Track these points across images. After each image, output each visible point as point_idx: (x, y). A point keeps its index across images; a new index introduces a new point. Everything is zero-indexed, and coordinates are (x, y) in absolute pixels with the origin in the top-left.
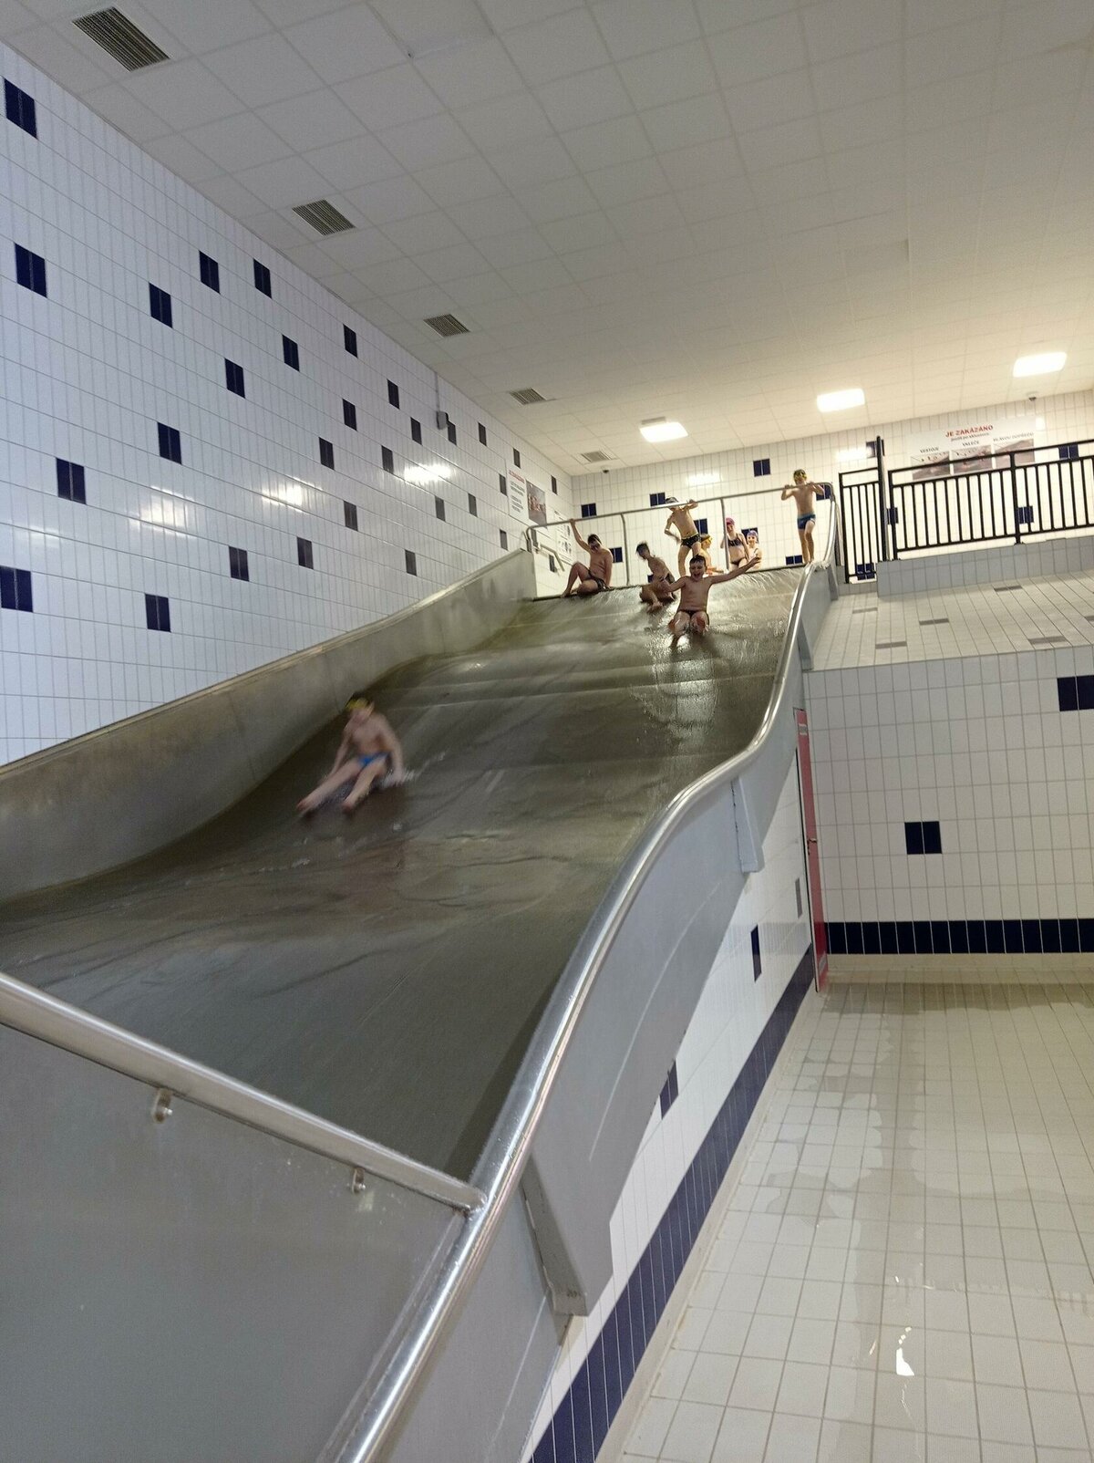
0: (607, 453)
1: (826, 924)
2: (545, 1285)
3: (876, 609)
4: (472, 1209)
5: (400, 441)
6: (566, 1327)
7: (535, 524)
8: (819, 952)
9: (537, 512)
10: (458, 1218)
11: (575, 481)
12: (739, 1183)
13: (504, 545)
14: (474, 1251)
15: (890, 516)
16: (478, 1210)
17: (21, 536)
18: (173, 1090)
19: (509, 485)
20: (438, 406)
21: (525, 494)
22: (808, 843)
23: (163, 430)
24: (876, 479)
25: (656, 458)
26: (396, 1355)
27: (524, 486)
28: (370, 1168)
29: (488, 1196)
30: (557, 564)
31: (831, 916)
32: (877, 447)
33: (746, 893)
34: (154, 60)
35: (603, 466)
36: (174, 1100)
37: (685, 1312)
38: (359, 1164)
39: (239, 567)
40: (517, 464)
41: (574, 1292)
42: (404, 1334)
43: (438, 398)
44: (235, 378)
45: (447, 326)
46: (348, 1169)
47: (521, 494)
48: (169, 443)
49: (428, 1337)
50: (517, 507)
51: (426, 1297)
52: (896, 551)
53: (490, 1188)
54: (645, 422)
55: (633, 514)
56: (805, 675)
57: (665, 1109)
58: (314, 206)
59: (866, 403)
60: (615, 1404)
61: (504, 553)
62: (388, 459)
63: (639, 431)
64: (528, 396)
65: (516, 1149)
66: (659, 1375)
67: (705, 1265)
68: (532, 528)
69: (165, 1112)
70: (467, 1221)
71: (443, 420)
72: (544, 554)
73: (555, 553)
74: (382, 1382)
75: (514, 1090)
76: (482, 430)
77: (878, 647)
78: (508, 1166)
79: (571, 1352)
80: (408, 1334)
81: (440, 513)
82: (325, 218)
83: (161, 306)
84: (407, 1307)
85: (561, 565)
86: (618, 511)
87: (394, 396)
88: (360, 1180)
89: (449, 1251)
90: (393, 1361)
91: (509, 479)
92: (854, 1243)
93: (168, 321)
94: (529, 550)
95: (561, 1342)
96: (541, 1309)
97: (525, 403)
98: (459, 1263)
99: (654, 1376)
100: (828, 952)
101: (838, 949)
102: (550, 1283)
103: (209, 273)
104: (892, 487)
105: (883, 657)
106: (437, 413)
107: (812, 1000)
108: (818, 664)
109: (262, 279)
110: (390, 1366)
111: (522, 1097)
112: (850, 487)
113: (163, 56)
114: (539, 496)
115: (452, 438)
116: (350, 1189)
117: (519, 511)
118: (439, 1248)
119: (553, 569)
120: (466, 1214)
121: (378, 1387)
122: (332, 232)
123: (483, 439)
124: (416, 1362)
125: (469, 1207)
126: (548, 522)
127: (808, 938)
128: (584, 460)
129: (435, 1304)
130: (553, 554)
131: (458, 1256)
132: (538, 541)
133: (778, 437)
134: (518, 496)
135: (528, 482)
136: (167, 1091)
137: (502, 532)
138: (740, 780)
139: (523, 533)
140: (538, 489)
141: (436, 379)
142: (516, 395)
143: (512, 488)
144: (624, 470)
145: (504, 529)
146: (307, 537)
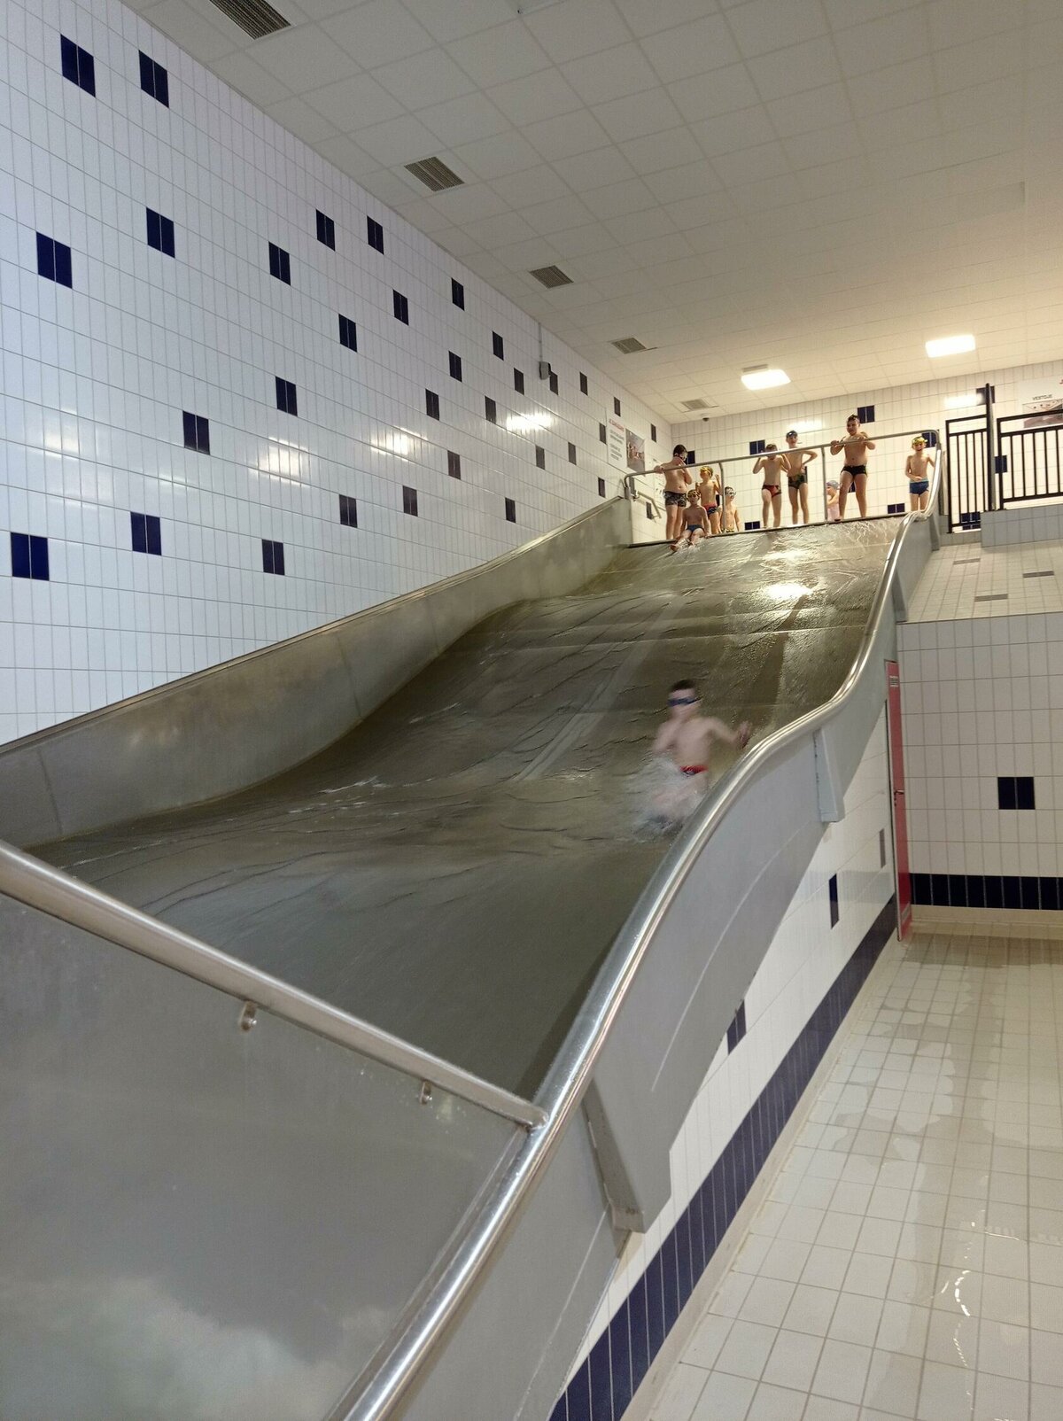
0: (707, 401)
1: (911, 875)
2: (605, 1201)
3: (978, 560)
4: (534, 1125)
5: (502, 390)
6: (625, 1242)
7: (633, 472)
8: (903, 901)
9: (635, 459)
10: (520, 1133)
11: (674, 427)
12: (807, 1121)
13: (602, 492)
14: (535, 1164)
15: (999, 464)
16: (539, 1127)
17: (152, 484)
18: (259, 1003)
19: (608, 434)
20: (541, 356)
21: (624, 442)
22: (895, 794)
23: (280, 383)
24: (985, 426)
25: (757, 405)
26: (459, 1252)
27: (623, 434)
28: (438, 1082)
29: (549, 1114)
30: (654, 512)
31: (915, 868)
32: (988, 393)
33: (826, 841)
34: (276, 28)
35: (702, 415)
36: (258, 1011)
37: (746, 1238)
38: (429, 1078)
39: (348, 514)
40: (618, 412)
41: (633, 1210)
42: (466, 1234)
43: (541, 350)
44: (348, 333)
45: (552, 277)
46: (416, 1081)
47: (621, 442)
48: (286, 397)
49: (488, 1239)
50: (616, 456)
51: (488, 1203)
52: (1003, 501)
53: (551, 1107)
54: (747, 370)
55: (732, 462)
56: (899, 627)
57: (732, 1044)
58: (424, 163)
59: (977, 349)
60: (672, 1316)
61: (602, 500)
62: (491, 409)
63: (740, 378)
64: (630, 346)
65: (578, 1073)
66: (717, 1294)
67: (769, 1194)
68: (630, 476)
69: (250, 1022)
70: (529, 1136)
71: (545, 370)
72: (640, 501)
73: (653, 501)
74: (444, 1275)
75: (578, 1020)
76: (583, 379)
77: (978, 599)
78: (570, 1090)
79: (630, 1264)
80: (469, 1235)
81: (540, 462)
82: (435, 174)
83: (280, 264)
84: (470, 1210)
85: (658, 513)
86: (717, 459)
87: (498, 347)
88: (428, 1092)
89: (511, 1163)
90: (455, 1258)
91: (609, 429)
92: (917, 1186)
93: (286, 278)
94: (626, 497)
95: (619, 1255)
96: (600, 1224)
97: (626, 352)
98: (519, 1175)
99: (713, 1295)
100: (912, 903)
101: (923, 900)
102: (610, 1200)
103: (325, 230)
104: (1001, 435)
105: (982, 610)
106: (541, 365)
107: (893, 949)
108: (913, 616)
109: (375, 236)
110: (452, 1263)
111: (586, 1027)
112: (957, 435)
113: (285, 23)
114: (638, 444)
115: (554, 387)
116: (418, 1099)
117: (618, 459)
118: (502, 1159)
119: (650, 516)
120: (528, 1130)
121: (440, 1281)
122: (441, 188)
123: (584, 389)
124: (476, 1261)
125: (531, 1123)
126: (647, 470)
127: (891, 888)
128: (684, 408)
129: (496, 1209)
130: (650, 502)
131: (520, 1167)
132: (636, 488)
133: (882, 384)
135: (627, 430)
136: (252, 1003)
137: (601, 482)
138: (823, 732)
139: (621, 481)
140: (638, 438)
141: (540, 329)
142: (617, 344)
143: (612, 436)
144: (724, 417)
145: (602, 477)
146: (412, 486)
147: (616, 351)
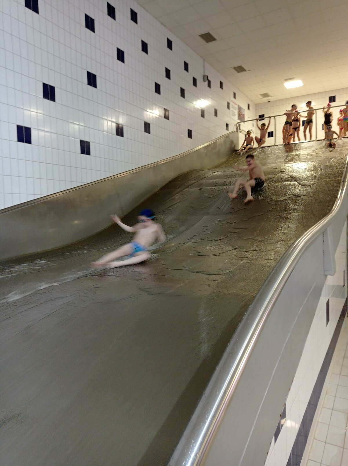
0: (270, 94)
7: (240, 121)
9: (241, 117)
11: (257, 106)
13: (227, 129)
17: (27, 113)
19: (231, 106)
20: (204, 73)
21: (237, 110)
23: (89, 74)
27: (237, 107)
35: (268, 100)
39: (120, 131)
40: (235, 97)
43: (204, 70)
44: (121, 55)
45: (208, 38)
48: (92, 80)
50: (234, 115)
54: (286, 80)
61: (227, 132)
62: (183, 93)
63: (283, 84)
64: (240, 69)
68: (239, 123)
71: (206, 78)
72: (242, 133)
76: (221, 84)
81: (203, 116)
83: (90, 23)
87: (186, 67)
91: (231, 104)
93: (93, 30)
94: (237, 131)
97: (239, 72)
103: (111, 12)
106: (204, 76)
109: (134, 16)
114: (242, 111)
115: (209, 85)
123: (221, 87)
126: (245, 120)
128: (261, 97)
132: (241, 128)
134: (234, 110)
135: (238, 105)
137: (227, 125)
138: (328, 230)
139: (235, 125)
140: (242, 109)
141: (204, 62)
142: (235, 68)
144: (276, 101)
145: (228, 123)
146: (148, 121)
147: (235, 72)
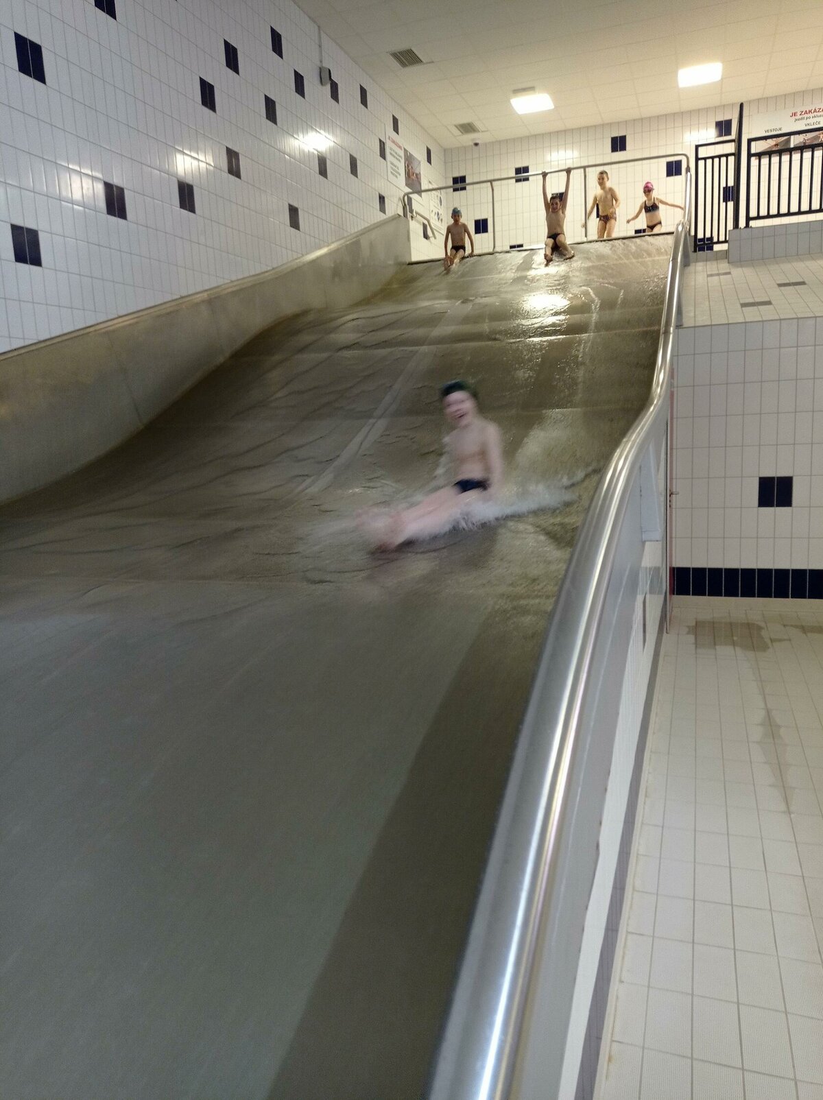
0: (478, 124)
1: (675, 568)
5: (283, 92)
7: (410, 190)
8: (673, 594)
9: (413, 179)
11: (446, 151)
13: (383, 209)
15: (731, 194)
19: (388, 151)
20: (321, 62)
21: (403, 161)
23: (22, 42)
24: (734, 150)
27: (402, 153)
30: (429, 233)
35: (473, 140)
39: (115, 204)
40: (396, 129)
43: (321, 52)
47: (399, 161)
48: (30, 58)
50: (396, 173)
52: (748, 219)
54: (517, 91)
59: (722, 79)
61: (382, 217)
62: (271, 110)
63: (509, 101)
64: (407, 58)
68: (407, 194)
71: (325, 76)
72: (418, 222)
73: (428, 221)
76: (363, 92)
77: (744, 305)
81: (323, 172)
85: (433, 233)
86: (487, 179)
87: (277, 44)
91: (389, 145)
94: (405, 215)
97: (404, 65)
101: (685, 591)
104: (750, 155)
105: (752, 314)
106: (320, 68)
112: (705, 159)
114: (415, 165)
115: (335, 95)
117: (396, 177)
119: (426, 236)
123: (364, 101)
126: (423, 188)
127: (665, 587)
128: (457, 132)
130: (426, 222)
132: (413, 208)
133: (635, 114)
134: (396, 162)
135: (405, 150)
137: (382, 199)
139: (400, 199)
140: (414, 158)
141: (319, 33)
142: (396, 55)
143: (391, 154)
144: (493, 143)
145: (383, 194)
146: (189, 181)
147: (395, 64)
